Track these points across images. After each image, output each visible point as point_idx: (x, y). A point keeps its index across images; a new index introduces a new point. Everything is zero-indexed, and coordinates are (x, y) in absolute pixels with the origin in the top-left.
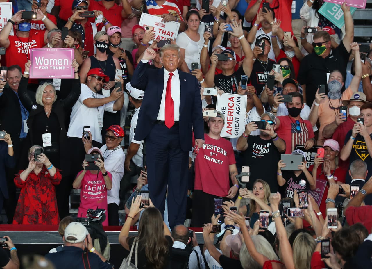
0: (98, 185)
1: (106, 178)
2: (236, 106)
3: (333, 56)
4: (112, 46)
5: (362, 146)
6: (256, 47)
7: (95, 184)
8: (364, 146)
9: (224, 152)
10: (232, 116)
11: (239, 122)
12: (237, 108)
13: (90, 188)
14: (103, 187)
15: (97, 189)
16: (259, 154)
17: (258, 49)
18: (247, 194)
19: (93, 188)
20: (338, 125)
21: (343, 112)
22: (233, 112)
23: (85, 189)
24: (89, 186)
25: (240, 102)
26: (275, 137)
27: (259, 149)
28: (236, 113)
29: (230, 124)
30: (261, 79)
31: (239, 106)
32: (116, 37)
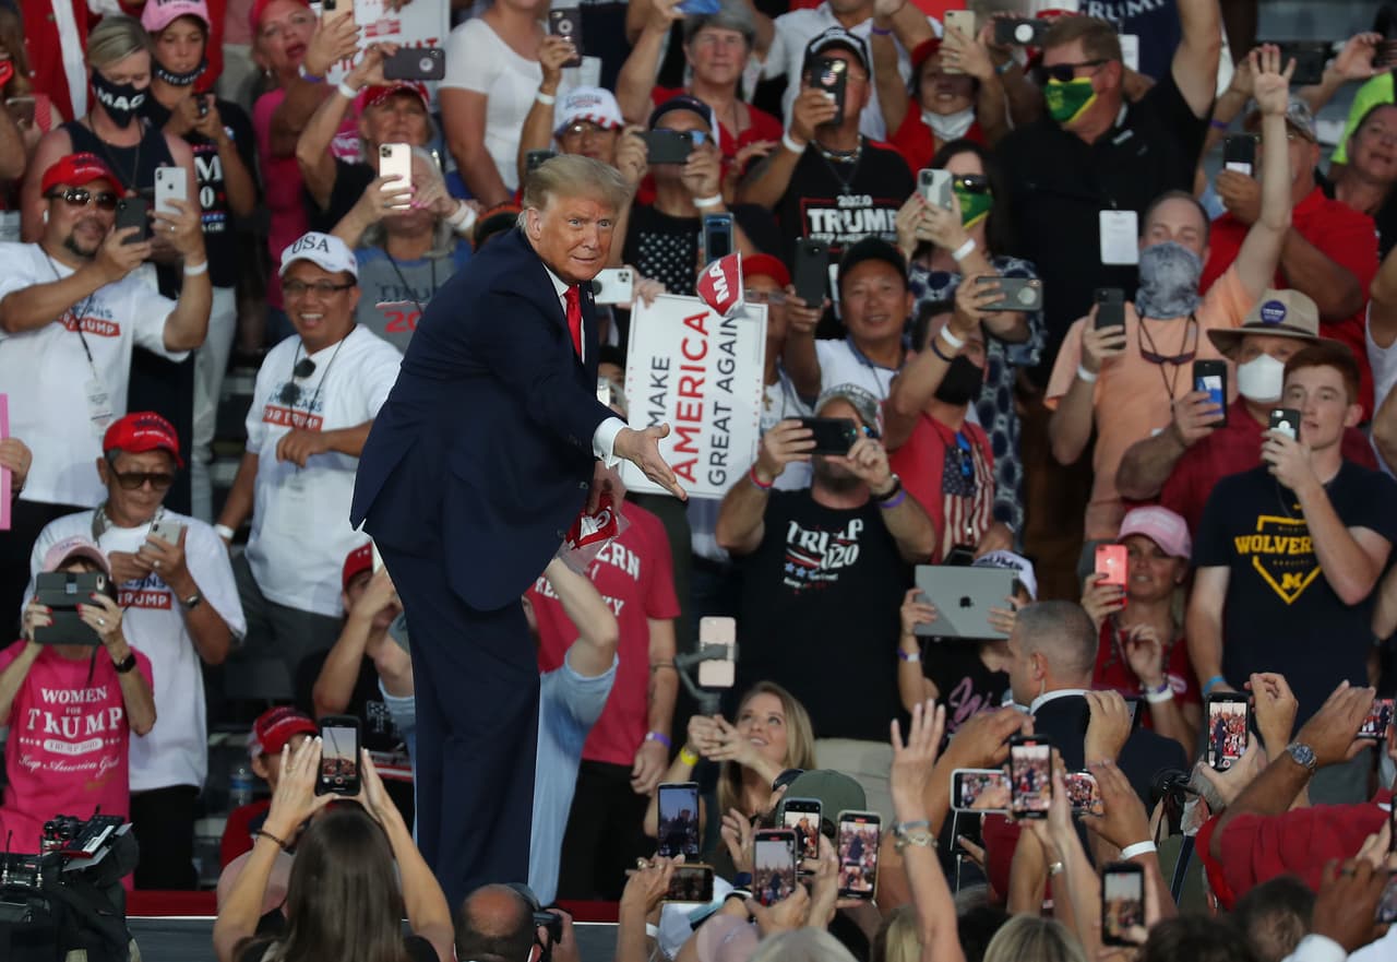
0: (88, 708)
1: (128, 680)
2: (715, 354)
3: (1128, 134)
4: (162, 77)
5: (1285, 540)
6: (809, 92)
7: (76, 705)
8: (1293, 540)
9: (626, 562)
10: (698, 400)
11: (727, 427)
12: (720, 362)
13: (54, 724)
14: (113, 720)
15: (83, 725)
16: (817, 573)
17: (817, 101)
18: (722, 744)
19: (66, 721)
20: (1189, 444)
21: (1208, 388)
22: (702, 382)
23: (31, 727)
24: (49, 716)
25: (734, 335)
26: (891, 494)
27: (813, 548)
28: (719, 384)
29: (690, 435)
30: (823, 230)
31: (730, 352)
32: (183, 39)
